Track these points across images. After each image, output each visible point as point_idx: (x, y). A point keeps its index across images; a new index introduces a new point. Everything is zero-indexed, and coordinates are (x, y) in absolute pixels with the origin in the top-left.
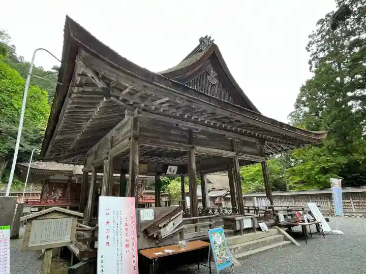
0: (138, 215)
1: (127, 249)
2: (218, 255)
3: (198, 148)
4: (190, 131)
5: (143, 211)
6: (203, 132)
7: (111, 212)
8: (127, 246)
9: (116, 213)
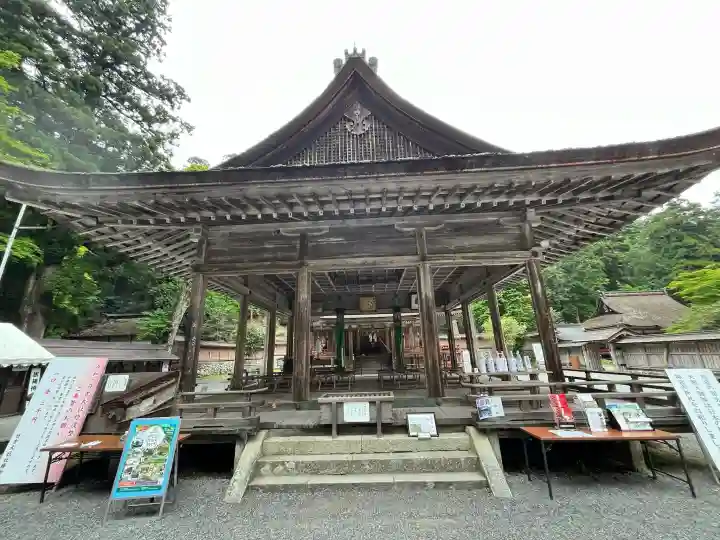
0: (103, 383)
1: (60, 430)
2: (130, 470)
3: (312, 263)
4: (303, 237)
5: (112, 378)
6: (334, 232)
7: (59, 378)
8: (63, 425)
9: (66, 379)
